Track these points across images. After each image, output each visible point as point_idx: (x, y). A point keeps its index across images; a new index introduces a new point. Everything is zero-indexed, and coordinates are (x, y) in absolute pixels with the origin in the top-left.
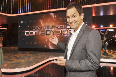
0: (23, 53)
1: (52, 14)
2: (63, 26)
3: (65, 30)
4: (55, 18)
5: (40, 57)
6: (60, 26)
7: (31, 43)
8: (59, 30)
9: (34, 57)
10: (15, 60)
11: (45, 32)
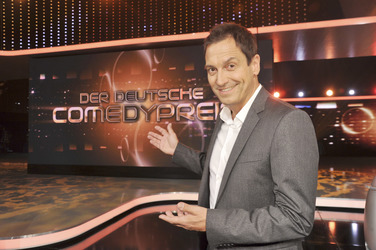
0: (45, 183)
1: (145, 53)
2: (182, 93)
3: (188, 105)
4: (154, 65)
5: (104, 195)
6: (172, 93)
7: (72, 148)
8: (168, 106)
9: (84, 197)
10: (17, 206)
11: (122, 111)
